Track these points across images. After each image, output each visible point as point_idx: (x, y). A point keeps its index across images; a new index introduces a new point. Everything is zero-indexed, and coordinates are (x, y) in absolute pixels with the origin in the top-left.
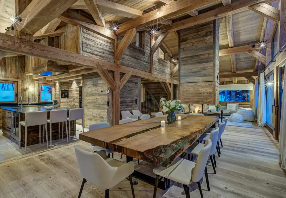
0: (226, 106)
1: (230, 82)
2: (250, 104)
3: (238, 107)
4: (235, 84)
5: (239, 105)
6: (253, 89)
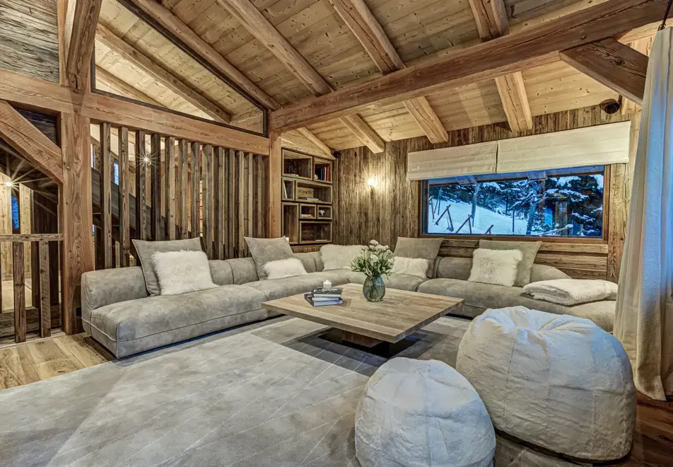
0: (471, 257)
1: (497, 129)
2: (606, 248)
3: (530, 263)
4: (521, 134)
5: (540, 252)
6: (626, 159)
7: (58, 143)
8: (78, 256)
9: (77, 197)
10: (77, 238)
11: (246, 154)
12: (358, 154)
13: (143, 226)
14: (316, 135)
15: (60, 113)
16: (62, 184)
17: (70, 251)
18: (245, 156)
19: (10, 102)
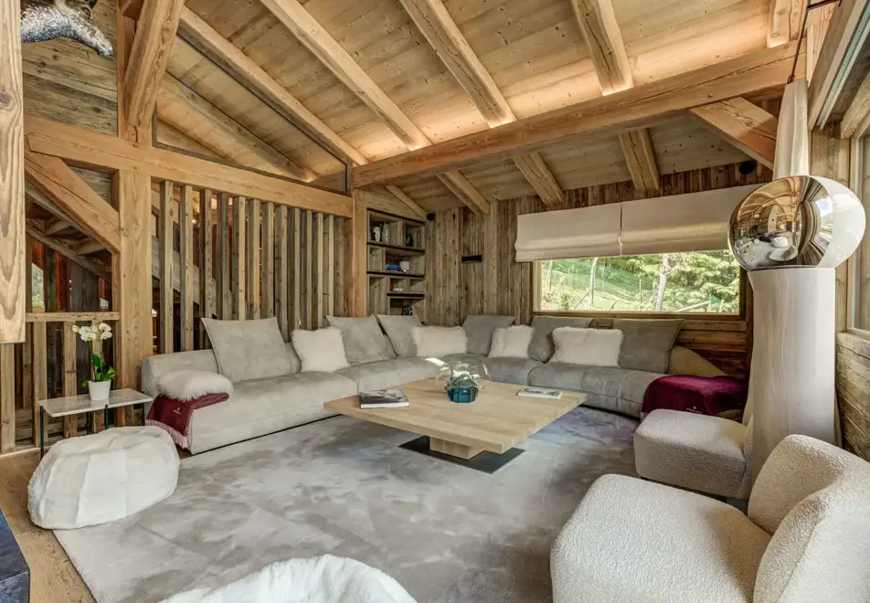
1: (621, 189)
2: (744, 326)
4: (647, 195)
7: (115, 205)
8: (136, 338)
9: (136, 268)
10: (135, 317)
11: (326, 216)
12: (457, 216)
13: (208, 303)
14: (407, 194)
15: (117, 170)
16: (118, 253)
17: (128, 332)
18: (324, 218)
19: (63, 159)
